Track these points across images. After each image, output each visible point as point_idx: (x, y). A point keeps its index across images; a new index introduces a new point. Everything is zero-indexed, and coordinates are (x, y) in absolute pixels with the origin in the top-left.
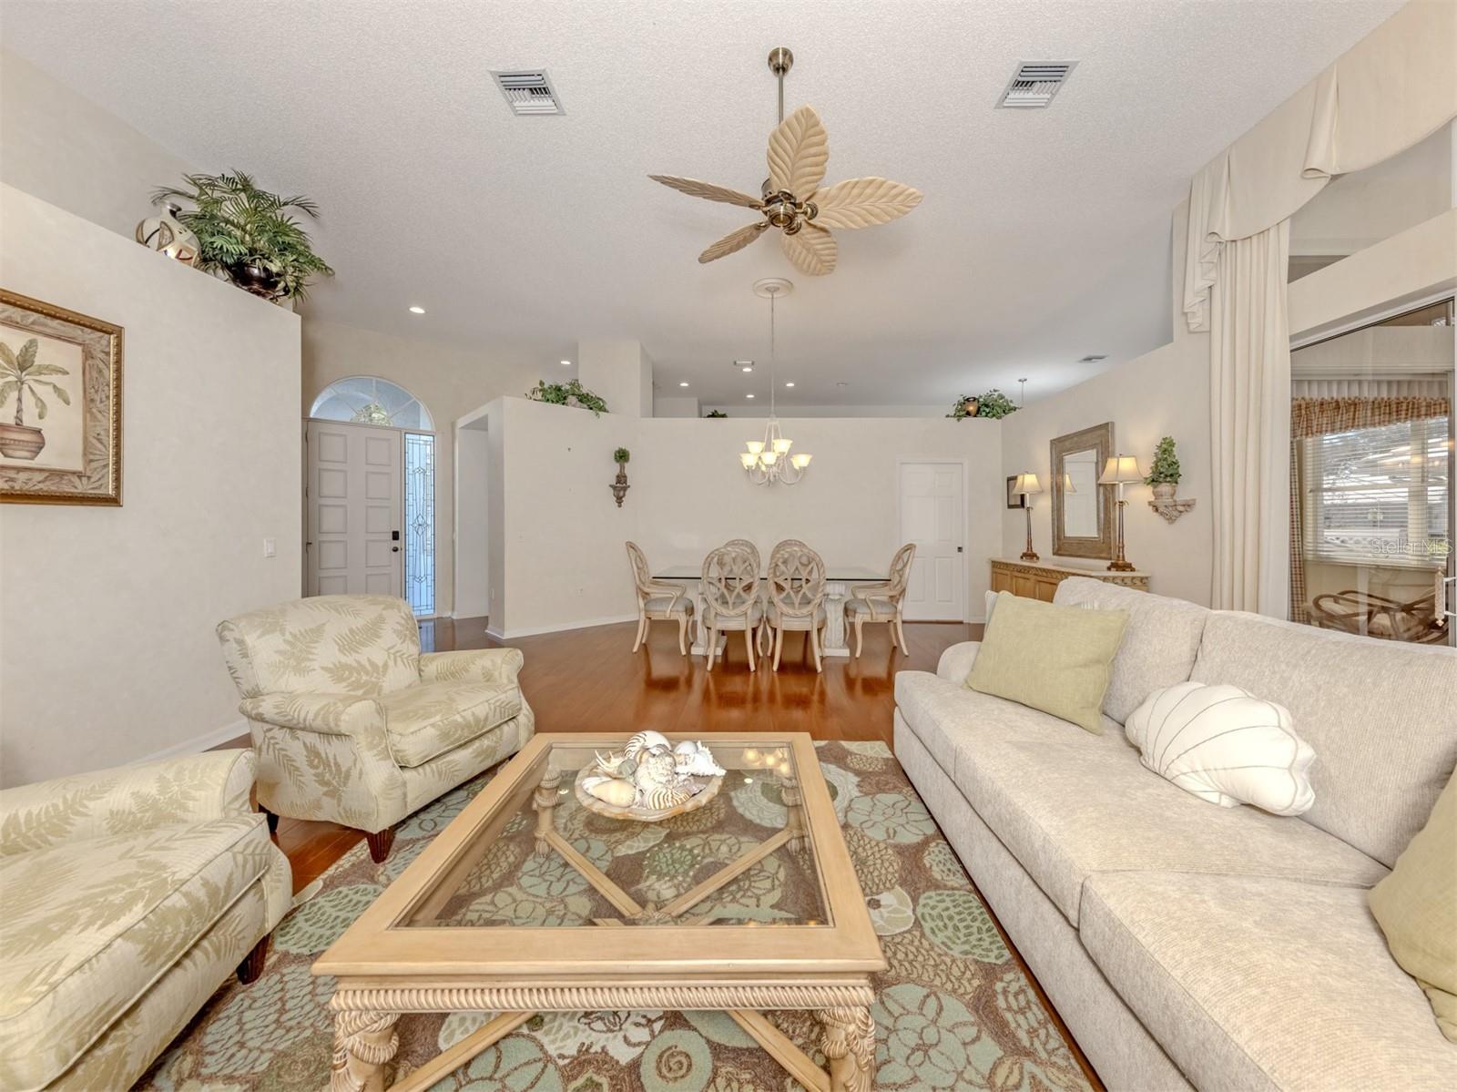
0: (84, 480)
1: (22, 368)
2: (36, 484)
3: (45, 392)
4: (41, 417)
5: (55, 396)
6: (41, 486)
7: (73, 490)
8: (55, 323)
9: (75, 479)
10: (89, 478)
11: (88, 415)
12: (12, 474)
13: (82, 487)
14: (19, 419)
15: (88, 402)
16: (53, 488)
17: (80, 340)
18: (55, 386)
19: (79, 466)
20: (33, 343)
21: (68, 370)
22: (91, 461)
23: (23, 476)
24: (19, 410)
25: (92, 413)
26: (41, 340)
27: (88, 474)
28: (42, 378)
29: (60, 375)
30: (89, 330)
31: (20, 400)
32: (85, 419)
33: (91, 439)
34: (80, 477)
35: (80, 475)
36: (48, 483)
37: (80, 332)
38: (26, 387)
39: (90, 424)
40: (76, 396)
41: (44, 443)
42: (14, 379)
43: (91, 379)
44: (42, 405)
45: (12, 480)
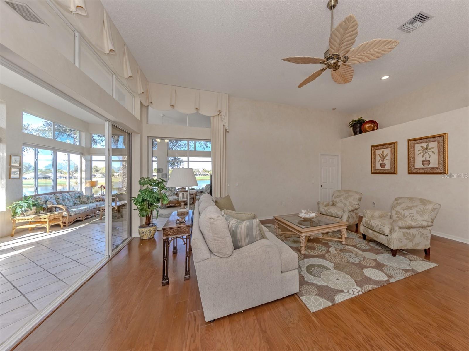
0: (438, 169)
1: (426, 150)
2: (429, 171)
3: (430, 153)
4: (430, 158)
5: (432, 153)
6: (430, 171)
7: (436, 171)
8: (432, 139)
9: (436, 169)
10: (439, 169)
11: (439, 155)
12: (425, 169)
13: (438, 171)
14: (426, 159)
15: (439, 152)
16: (432, 171)
17: (437, 140)
18: (432, 151)
19: (437, 166)
20: (428, 144)
21: (434, 147)
22: (440, 165)
23: (426, 169)
24: (426, 157)
25: (440, 155)
26: (429, 143)
27: (439, 168)
28: (430, 150)
29: (433, 149)
30: (438, 137)
31: (426, 156)
32: (438, 156)
33: (440, 160)
34: (437, 169)
35: (437, 168)
36: (431, 170)
37: (437, 139)
38: (427, 153)
39: (439, 157)
40: (436, 152)
41: (430, 163)
42: (425, 152)
43: (440, 147)
44: (430, 155)
45: (425, 170)
